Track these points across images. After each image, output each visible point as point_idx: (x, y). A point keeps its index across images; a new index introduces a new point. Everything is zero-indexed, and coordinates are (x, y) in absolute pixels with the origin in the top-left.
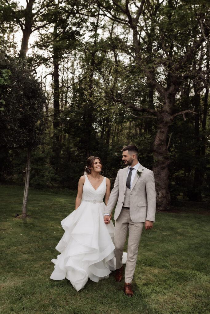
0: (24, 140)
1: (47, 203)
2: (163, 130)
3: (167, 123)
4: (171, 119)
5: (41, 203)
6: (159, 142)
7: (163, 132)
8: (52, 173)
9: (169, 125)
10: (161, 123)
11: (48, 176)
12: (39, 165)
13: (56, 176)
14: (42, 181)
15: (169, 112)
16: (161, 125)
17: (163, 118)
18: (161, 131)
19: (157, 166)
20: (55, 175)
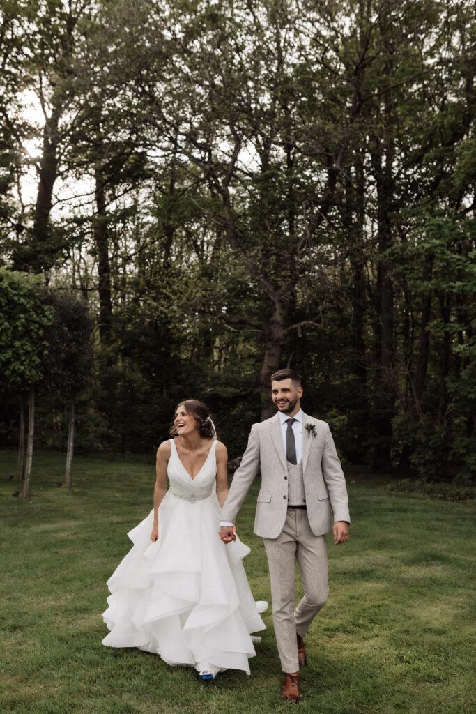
0: (68, 385)
1: (98, 472)
2: (273, 351)
3: (278, 341)
4: (284, 334)
5: (89, 473)
6: (268, 371)
7: (273, 354)
8: (103, 427)
9: (281, 343)
10: (270, 340)
11: (96, 431)
12: (81, 414)
13: (110, 431)
14: (86, 441)
15: (281, 323)
16: (269, 345)
17: (271, 334)
18: (269, 354)
19: (268, 407)
20: (108, 430)
